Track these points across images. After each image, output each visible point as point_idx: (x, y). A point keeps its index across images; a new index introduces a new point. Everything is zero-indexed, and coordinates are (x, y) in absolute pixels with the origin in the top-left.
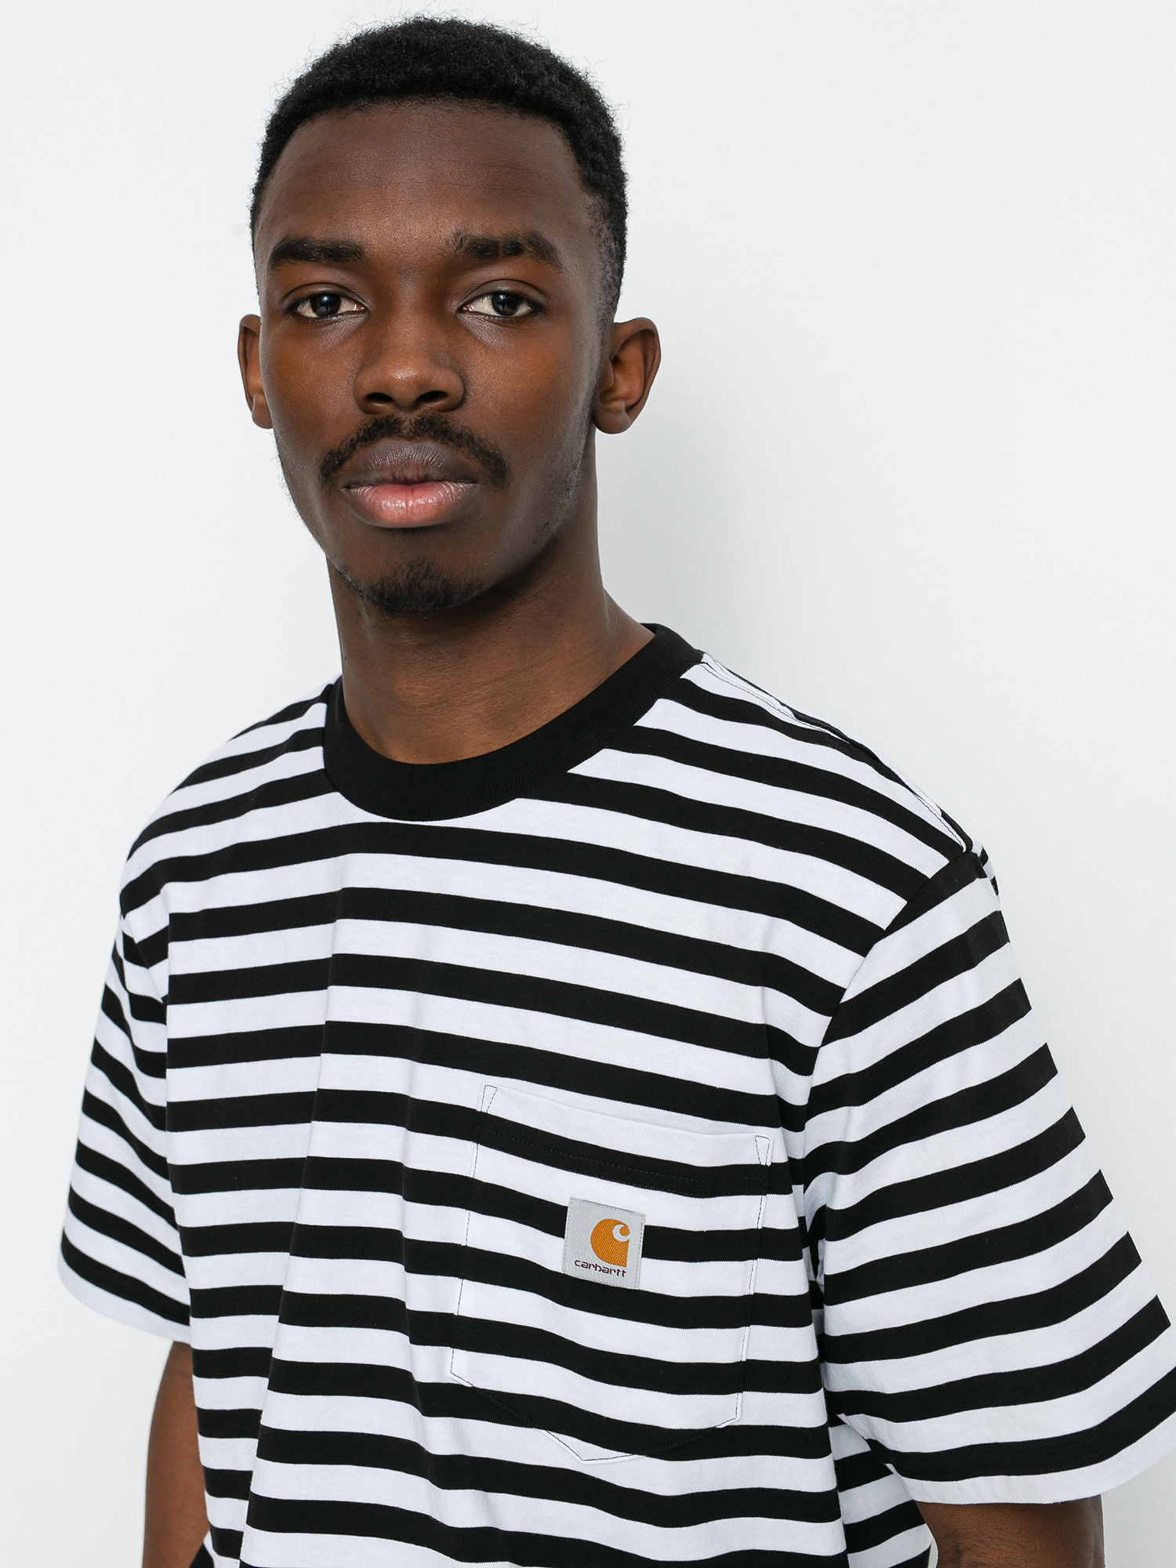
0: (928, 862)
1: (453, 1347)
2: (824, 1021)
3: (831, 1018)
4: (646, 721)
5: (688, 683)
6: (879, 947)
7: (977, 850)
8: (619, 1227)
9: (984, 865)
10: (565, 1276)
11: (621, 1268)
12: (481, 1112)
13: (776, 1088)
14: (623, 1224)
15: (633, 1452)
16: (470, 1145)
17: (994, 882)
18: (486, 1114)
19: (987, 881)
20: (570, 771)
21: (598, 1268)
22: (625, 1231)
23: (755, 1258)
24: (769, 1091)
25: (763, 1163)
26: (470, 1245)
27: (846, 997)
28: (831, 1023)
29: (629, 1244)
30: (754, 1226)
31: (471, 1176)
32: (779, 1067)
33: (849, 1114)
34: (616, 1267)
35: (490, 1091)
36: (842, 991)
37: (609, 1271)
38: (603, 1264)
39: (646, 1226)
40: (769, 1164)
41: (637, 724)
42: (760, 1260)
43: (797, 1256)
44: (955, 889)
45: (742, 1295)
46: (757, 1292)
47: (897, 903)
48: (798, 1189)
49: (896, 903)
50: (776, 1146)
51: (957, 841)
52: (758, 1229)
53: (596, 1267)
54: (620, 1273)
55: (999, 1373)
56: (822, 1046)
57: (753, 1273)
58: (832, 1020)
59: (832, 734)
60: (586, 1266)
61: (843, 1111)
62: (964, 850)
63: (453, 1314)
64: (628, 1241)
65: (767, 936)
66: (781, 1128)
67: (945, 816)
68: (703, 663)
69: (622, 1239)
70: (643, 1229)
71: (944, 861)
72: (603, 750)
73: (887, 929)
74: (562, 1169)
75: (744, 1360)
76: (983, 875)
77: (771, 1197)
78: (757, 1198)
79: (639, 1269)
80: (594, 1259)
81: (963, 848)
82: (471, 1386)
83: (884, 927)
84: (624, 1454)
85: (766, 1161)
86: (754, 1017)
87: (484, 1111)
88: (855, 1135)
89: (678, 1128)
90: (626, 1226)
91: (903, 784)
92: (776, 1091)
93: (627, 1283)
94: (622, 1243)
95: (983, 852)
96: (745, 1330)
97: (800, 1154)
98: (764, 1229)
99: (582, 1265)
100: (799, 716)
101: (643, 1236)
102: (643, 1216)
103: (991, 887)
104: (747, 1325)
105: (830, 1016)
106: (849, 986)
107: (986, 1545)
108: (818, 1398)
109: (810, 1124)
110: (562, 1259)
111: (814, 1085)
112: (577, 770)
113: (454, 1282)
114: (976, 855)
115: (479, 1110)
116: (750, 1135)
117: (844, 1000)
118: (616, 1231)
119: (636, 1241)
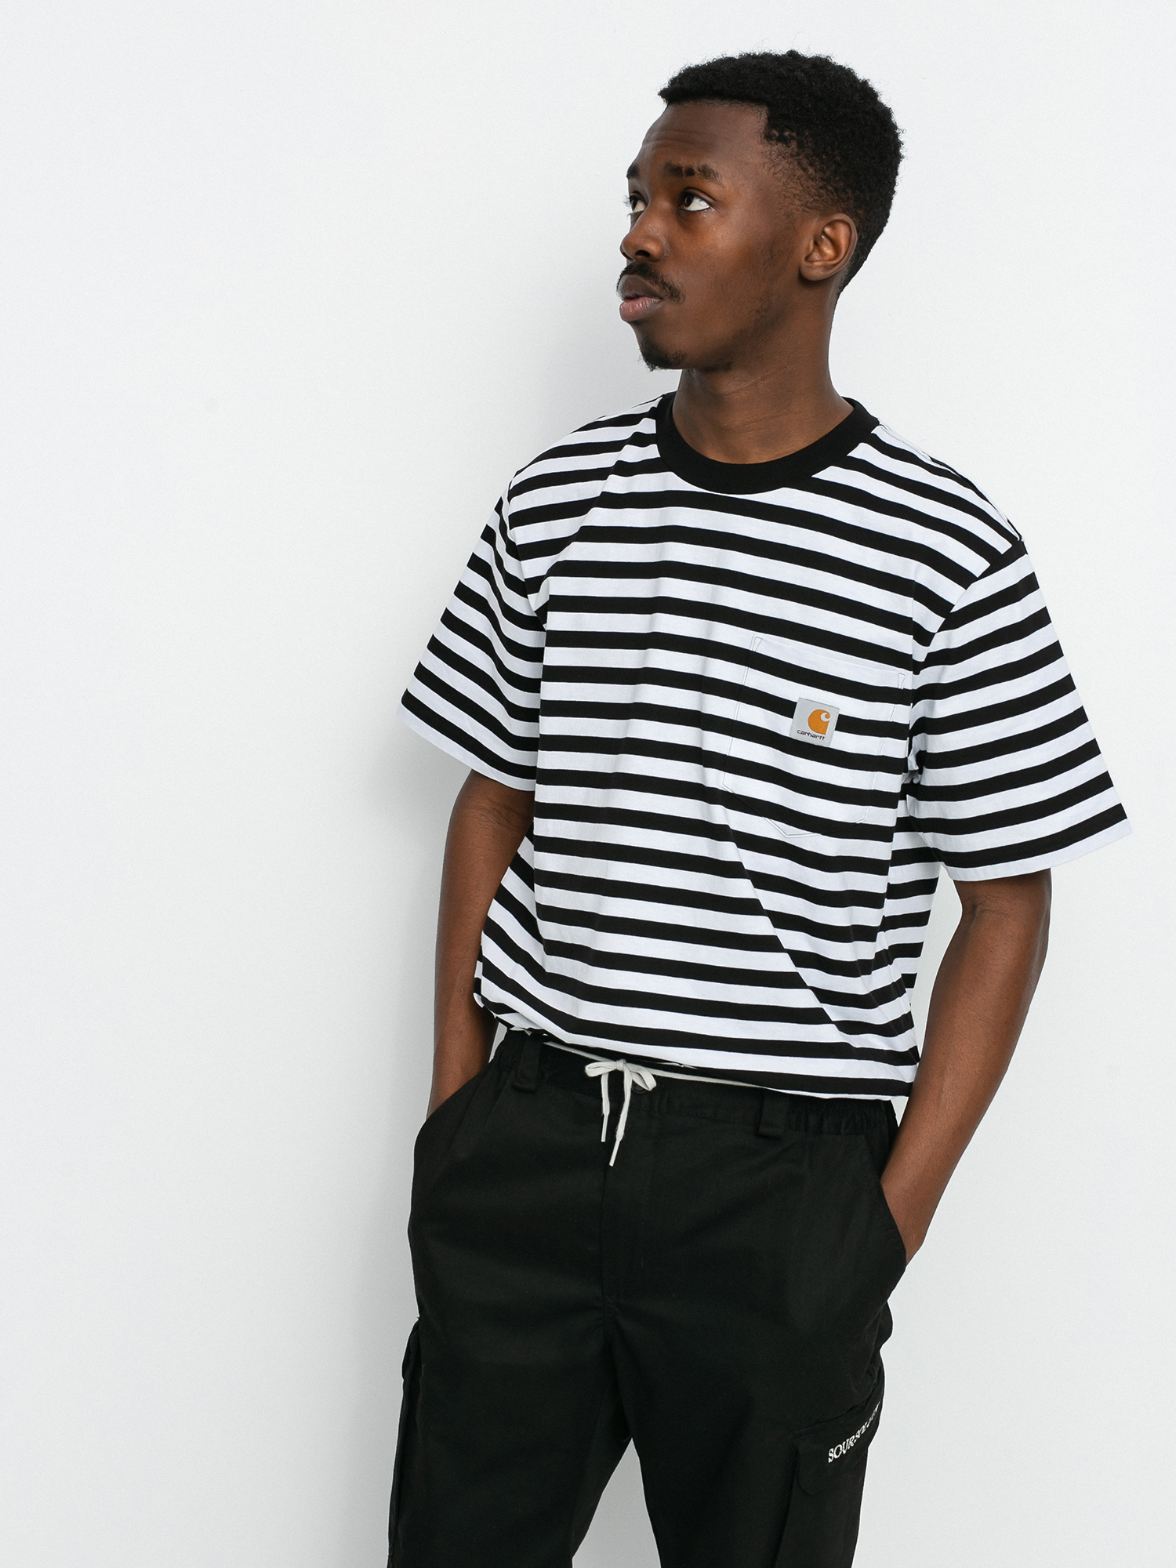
0: (1002, 546)
2: (941, 620)
4: (854, 454)
5: (874, 436)
6: (973, 586)
7: (1024, 541)
8: (824, 714)
9: (1028, 549)
11: (823, 736)
13: (913, 651)
14: (827, 713)
15: (814, 832)
16: (745, 668)
18: (755, 652)
19: (1028, 559)
20: (814, 476)
21: (810, 735)
22: (828, 716)
23: (885, 737)
24: (904, 651)
25: (899, 688)
28: (945, 621)
29: (829, 723)
31: (743, 683)
34: (819, 735)
35: (759, 640)
36: (953, 606)
37: (815, 736)
38: (813, 733)
39: (839, 714)
40: (902, 689)
41: (849, 455)
42: (887, 738)
44: (1013, 560)
46: (883, 754)
49: (985, 565)
51: (1014, 535)
52: (890, 722)
53: (808, 734)
54: (821, 738)
56: (937, 632)
57: (884, 744)
60: (804, 734)
62: (1018, 540)
67: (1008, 521)
68: (880, 426)
69: (827, 720)
70: (838, 716)
71: (1010, 546)
72: (831, 466)
73: (979, 577)
76: (1027, 555)
77: (899, 706)
78: (894, 705)
79: (832, 737)
80: (808, 730)
83: (978, 575)
84: (810, 833)
87: (753, 650)
90: (829, 714)
91: (987, 500)
92: (912, 653)
93: (824, 743)
94: (825, 723)
95: (1027, 543)
98: (892, 722)
99: (801, 733)
100: (933, 460)
101: (837, 720)
102: (839, 710)
105: (944, 618)
106: (956, 604)
107: (991, 901)
111: (928, 653)
112: (818, 476)
113: (728, 738)
114: (1024, 544)
115: (751, 650)
116: (895, 672)
117: (953, 611)
118: (823, 717)
119: (833, 722)
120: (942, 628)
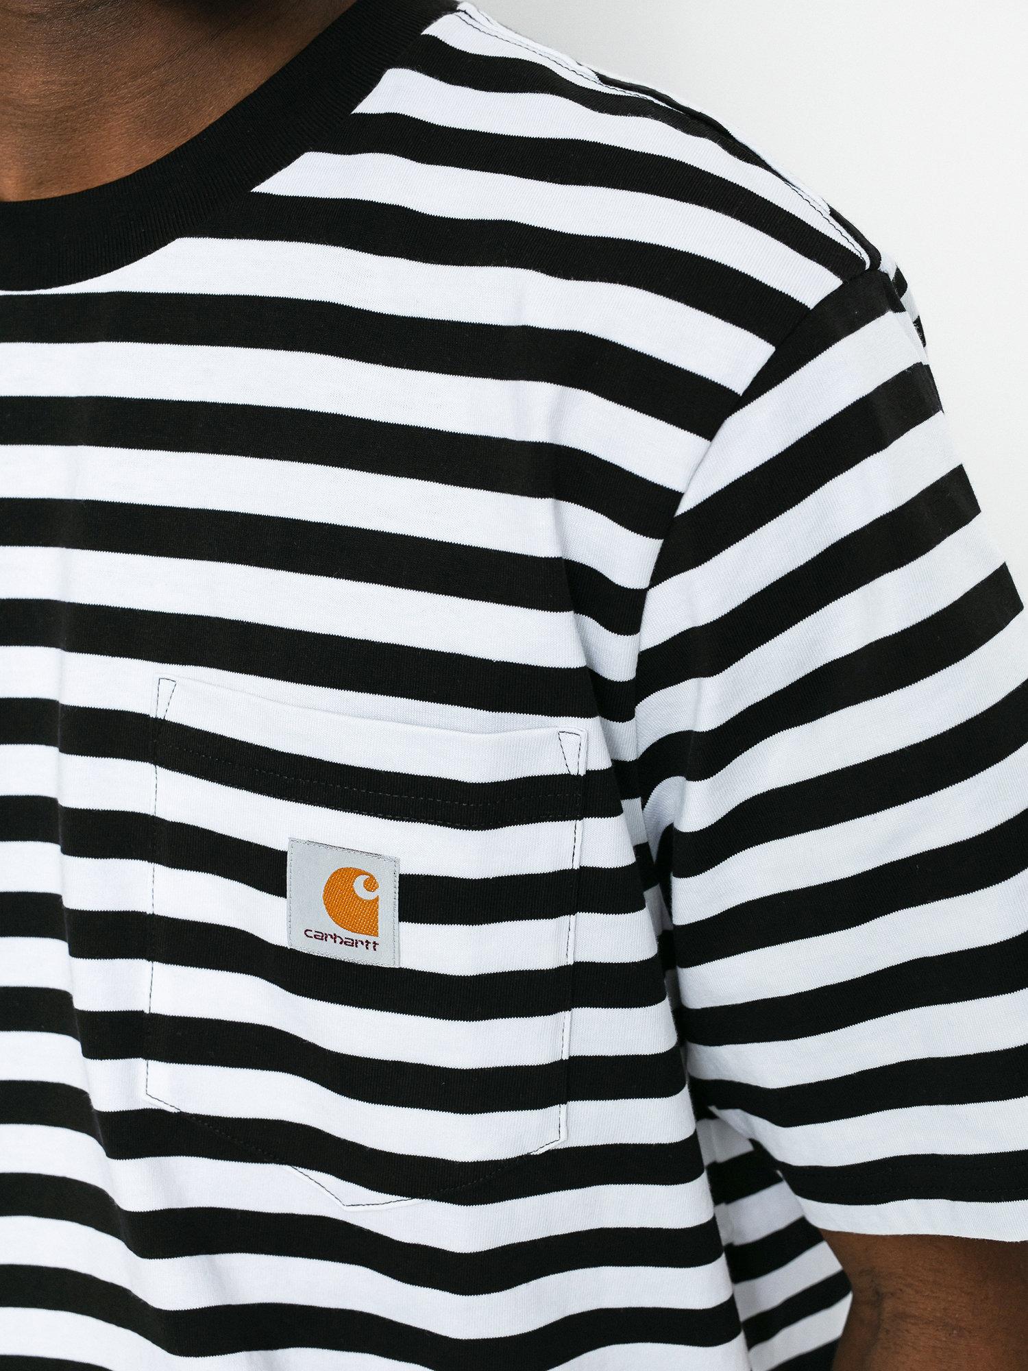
0: (808, 283)
1: (147, 1057)
2: (651, 547)
3: (661, 541)
4: (371, 105)
5: (434, 40)
6: (734, 425)
7: (887, 267)
8: (360, 880)
9: (901, 294)
10: (293, 952)
11: (371, 939)
12: (156, 719)
13: (588, 655)
14: (367, 874)
15: (413, 1196)
16: (146, 768)
17: (918, 323)
18: (163, 721)
19: (905, 319)
20: (257, 189)
21: (338, 940)
22: (371, 884)
23: (572, 912)
24: (574, 661)
25: (574, 772)
26: (160, 912)
27: (685, 506)
28: (662, 549)
29: (379, 903)
30: (567, 865)
31: (150, 812)
32: (590, 623)
33: (699, 688)
34: (364, 938)
35: (166, 686)
36: (677, 497)
37: (354, 943)
38: (344, 933)
39: (400, 875)
40: (582, 773)
41: (356, 110)
42: (580, 915)
43: (635, 905)
44: (853, 326)
45: (555, 966)
46: (578, 960)
47: (759, 351)
48: (631, 805)
50: (592, 745)
51: (855, 252)
52: (573, 870)
53: (335, 937)
54: (371, 946)
55: (938, 1058)
56: (651, 586)
57: (572, 934)
58: (663, 545)
59: (656, 101)
60: (322, 937)
61: (690, 685)
62: (868, 266)
63: (143, 1012)
64: (377, 899)
65: (557, 415)
66: (598, 718)
67: (834, 214)
68: (459, 11)
69: (369, 896)
70: (397, 879)
71: (834, 283)
72: (306, 154)
73: (744, 393)
74: (274, 796)
75: (565, 1057)
76: (899, 308)
77: (590, 822)
78: (569, 825)
79: (396, 939)
80: (331, 927)
81: (864, 263)
82: (176, 1111)
83: (739, 386)
84: (399, 1198)
85: (577, 768)
86: (544, 548)
87: (160, 716)
88: (708, 721)
89: (439, 727)
90: (372, 877)
91: (768, 167)
92: (587, 661)
93: (381, 958)
94: (369, 902)
95: (898, 273)
96: (564, 1017)
97: (630, 754)
98: (583, 869)
99: (315, 936)
100: (604, 80)
101: (397, 891)
102: (396, 861)
103: (914, 329)
104: (568, 1008)
105: (659, 538)
106: (687, 490)
107: (917, 1292)
108: (683, 1098)
109: (643, 708)
110: (286, 928)
111: (643, 648)
112: (268, 187)
113: (140, 966)
114: (887, 275)
115: (153, 715)
116: (551, 731)
117: (680, 511)
118: (359, 885)
119: (388, 898)
120: (662, 572)
